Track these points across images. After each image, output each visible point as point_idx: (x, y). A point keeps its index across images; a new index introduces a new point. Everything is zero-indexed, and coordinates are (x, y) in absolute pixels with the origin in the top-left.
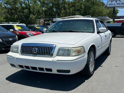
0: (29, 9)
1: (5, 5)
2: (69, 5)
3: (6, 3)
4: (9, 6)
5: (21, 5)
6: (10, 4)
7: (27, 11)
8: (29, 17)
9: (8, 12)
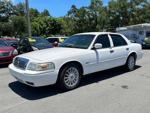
0: (96, 20)
1: (75, 17)
2: (138, 12)
3: (75, 16)
4: (78, 18)
5: (89, 16)
6: (78, 16)
7: (94, 22)
8: (95, 27)
9: (77, 24)
